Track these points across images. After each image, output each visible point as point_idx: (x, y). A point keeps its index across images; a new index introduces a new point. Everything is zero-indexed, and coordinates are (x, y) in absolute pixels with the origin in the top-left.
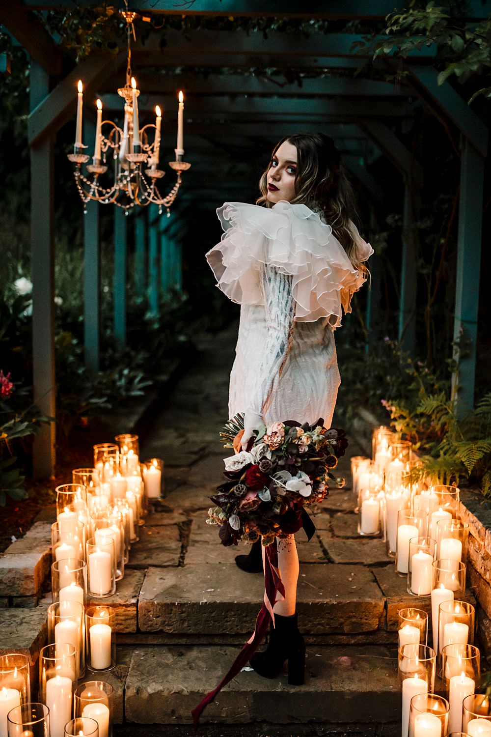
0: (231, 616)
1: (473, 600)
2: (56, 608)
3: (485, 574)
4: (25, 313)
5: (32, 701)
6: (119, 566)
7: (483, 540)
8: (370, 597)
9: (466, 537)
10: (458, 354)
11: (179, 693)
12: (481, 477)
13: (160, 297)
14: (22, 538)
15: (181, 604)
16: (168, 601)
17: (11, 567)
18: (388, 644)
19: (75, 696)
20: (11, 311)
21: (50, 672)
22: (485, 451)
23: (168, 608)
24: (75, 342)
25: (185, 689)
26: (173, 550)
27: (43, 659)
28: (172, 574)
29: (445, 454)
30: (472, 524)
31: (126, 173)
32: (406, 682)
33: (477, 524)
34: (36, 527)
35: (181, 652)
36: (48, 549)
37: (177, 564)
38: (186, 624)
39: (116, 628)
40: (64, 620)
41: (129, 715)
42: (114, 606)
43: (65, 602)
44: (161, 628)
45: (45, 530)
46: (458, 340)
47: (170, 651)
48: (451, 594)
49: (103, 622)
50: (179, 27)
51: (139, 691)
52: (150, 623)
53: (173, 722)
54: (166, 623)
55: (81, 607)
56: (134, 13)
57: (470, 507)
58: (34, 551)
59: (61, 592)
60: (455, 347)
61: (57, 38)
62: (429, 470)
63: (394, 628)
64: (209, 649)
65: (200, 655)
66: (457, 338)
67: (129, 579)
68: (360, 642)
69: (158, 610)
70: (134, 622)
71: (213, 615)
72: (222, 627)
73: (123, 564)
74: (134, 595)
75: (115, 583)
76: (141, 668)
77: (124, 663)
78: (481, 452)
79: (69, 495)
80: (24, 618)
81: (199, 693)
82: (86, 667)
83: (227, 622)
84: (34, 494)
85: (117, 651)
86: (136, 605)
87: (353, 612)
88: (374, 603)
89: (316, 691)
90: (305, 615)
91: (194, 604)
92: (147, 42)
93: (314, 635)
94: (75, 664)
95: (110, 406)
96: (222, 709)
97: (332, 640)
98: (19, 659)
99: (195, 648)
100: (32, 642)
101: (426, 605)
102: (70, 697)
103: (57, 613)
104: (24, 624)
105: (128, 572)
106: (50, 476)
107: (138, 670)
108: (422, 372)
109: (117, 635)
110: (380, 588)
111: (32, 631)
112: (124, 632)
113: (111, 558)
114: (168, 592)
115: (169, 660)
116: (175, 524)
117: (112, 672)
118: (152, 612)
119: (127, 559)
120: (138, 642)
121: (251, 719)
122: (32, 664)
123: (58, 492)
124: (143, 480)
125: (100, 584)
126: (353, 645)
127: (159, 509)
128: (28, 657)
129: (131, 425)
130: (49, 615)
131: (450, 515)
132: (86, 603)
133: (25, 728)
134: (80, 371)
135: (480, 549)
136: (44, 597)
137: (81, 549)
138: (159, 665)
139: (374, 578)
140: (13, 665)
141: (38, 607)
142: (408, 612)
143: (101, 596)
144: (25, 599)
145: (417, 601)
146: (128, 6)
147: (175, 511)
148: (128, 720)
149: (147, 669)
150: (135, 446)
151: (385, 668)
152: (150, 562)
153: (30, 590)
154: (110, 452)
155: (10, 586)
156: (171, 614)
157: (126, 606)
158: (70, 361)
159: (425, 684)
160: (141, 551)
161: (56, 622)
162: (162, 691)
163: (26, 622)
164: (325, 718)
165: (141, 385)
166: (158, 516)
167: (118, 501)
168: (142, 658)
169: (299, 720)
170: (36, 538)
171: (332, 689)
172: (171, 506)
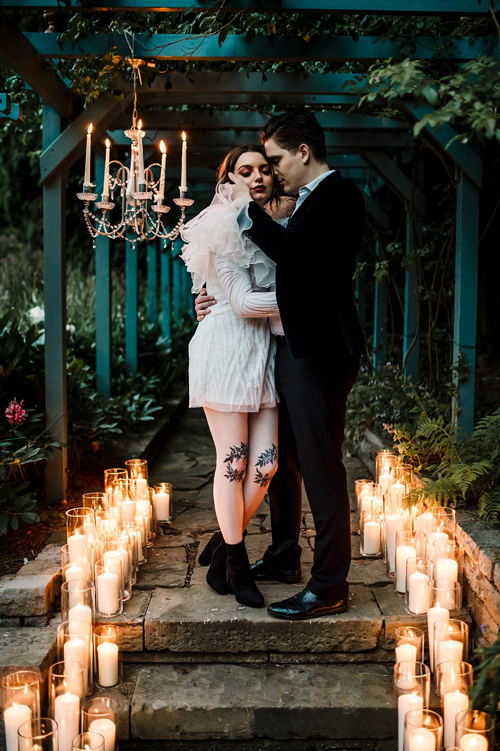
0: (234, 635)
1: (469, 619)
2: (66, 627)
3: (480, 593)
4: (38, 342)
5: (42, 716)
6: (126, 586)
7: (477, 560)
8: (369, 616)
9: (461, 557)
10: (457, 378)
11: (182, 710)
12: (478, 498)
13: (172, 322)
14: (34, 560)
15: (186, 623)
16: (173, 621)
17: (22, 588)
18: (387, 662)
19: (82, 712)
20: (25, 341)
21: (59, 688)
22: (478, 473)
23: (173, 627)
24: (87, 368)
25: (189, 706)
26: (179, 571)
27: (52, 676)
28: (178, 595)
29: (443, 476)
30: (467, 543)
31: (133, 210)
32: (401, 699)
33: (471, 544)
34: (48, 549)
35: (186, 670)
36: (59, 571)
37: (183, 585)
38: (190, 643)
39: (124, 646)
40: (73, 637)
41: (135, 731)
42: (121, 625)
43: (74, 622)
44: (166, 647)
45: (56, 553)
46: (457, 365)
47: (175, 669)
48: (447, 613)
49: (111, 641)
50: (183, 70)
51: (144, 707)
52: (156, 642)
53: (177, 738)
54: (172, 641)
55: (89, 626)
56: (140, 60)
57: (466, 528)
58: (45, 572)
59: (70, 612)
60: (454, 371)
61: (68, 82)
62: (427, 491)
63: (392, 646)
64: (213, 667)
65: (204, 673)
66: (456, 363)
67: (136, 600)
68: (360, 660)
69: (163, 629)
70: (140, 640)
71: (216, 634)
72: (225, 646)
73: (131, 585)
74: (140, 615)
75: (122, 603)
76: (147, 686)
77: (131, 681)
78: (475, 474)
79: (79, 518)
80: (35, 637)
81: (202, 709)
82: (94, 684)
83: (230, 640)
84: (45, 518)
85: (125, 669)
86: (142, 624)
87: (351, 631)
88: (372, 622)
89: (315, 708)
90: (306, 634)
91: (198, 623)
92: (153, 85)
93: (314, 653)
94: (83, 681)
95: (120, 431)
96: (224, 725)
97: (333, 658)
98: (30, 676)
99: (200, 666)
100: (42, 659)
101: (423, 624)
102: (78, 713)
103: (66, 632)
104: (34, 643)
105: (135, 593)
106: (62, 500)
107: (144, 688)
108: (423, 396)
109: (123, 653)
110: (379, 607)
111: (42, 650)
112: (131, 651)
113: (119, 579)
114: (173, 611)
115: (174, 677)
116: (183, 546)
117: (119, 690)
118: (158, 631)
119: (135, 580)
120: (145, 661)
121: (252, 735)
122: (42, 681)
123: (68, 515)
124: (152, 503)
125: (108, 604)
126: (352, 663)
127: (168, 531)
128: (38, 674)
129: (142, 449)
130: (58, 634)
131: (447, 536)
132: (95, 622)
133: (35, 742)
134: (92, 398)
135: (475, 569)
136: (54, 617)
137: (89, 570)
138: (165, 682)
139: (374, 598)
140: (23, 681)
141: (48, 627)
142: (405, 631)
143: (109, 616)
144: (35, 618)
145: (414, 620)
146: (134, 54)
147: (183, 533)
148: (134, 736)
149: (153, 686)
150: (144, 470)
151: (384, 686)
152: (157, 582)
153: (40, 610)
154: (119, 476)
155: (22, 606)
156: (176, 633)
157: (133, 625)
158: (82, 387)
159: (420, 700)
160: (149, 572)
161: (65, 640)
162: (166, 707)
163: (37, 641)
164: (324, 734)
165: (151, 411)
166: (166, 538)
167: (126, 523)
168: (149, 676)
169: (300, 736)
170: (47, 560)
171: (330, 705)
172: (180, 529)
